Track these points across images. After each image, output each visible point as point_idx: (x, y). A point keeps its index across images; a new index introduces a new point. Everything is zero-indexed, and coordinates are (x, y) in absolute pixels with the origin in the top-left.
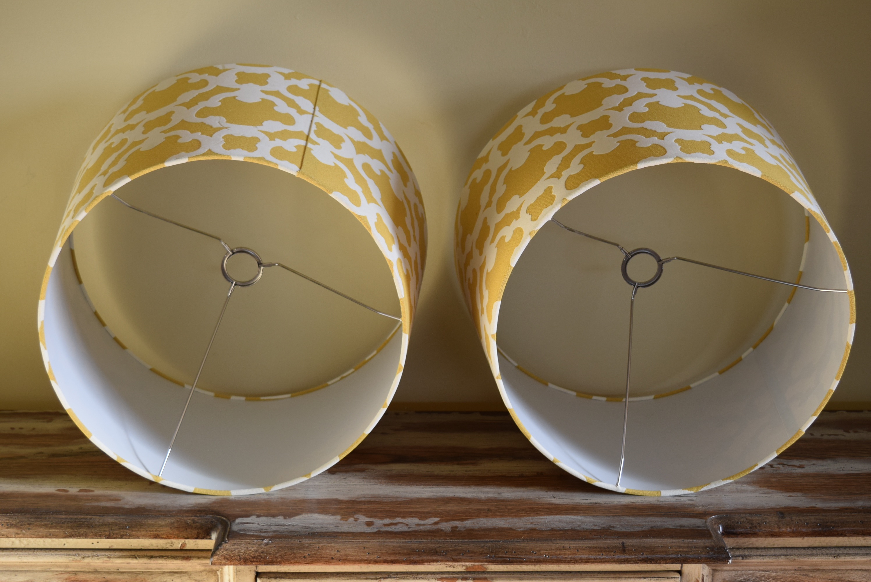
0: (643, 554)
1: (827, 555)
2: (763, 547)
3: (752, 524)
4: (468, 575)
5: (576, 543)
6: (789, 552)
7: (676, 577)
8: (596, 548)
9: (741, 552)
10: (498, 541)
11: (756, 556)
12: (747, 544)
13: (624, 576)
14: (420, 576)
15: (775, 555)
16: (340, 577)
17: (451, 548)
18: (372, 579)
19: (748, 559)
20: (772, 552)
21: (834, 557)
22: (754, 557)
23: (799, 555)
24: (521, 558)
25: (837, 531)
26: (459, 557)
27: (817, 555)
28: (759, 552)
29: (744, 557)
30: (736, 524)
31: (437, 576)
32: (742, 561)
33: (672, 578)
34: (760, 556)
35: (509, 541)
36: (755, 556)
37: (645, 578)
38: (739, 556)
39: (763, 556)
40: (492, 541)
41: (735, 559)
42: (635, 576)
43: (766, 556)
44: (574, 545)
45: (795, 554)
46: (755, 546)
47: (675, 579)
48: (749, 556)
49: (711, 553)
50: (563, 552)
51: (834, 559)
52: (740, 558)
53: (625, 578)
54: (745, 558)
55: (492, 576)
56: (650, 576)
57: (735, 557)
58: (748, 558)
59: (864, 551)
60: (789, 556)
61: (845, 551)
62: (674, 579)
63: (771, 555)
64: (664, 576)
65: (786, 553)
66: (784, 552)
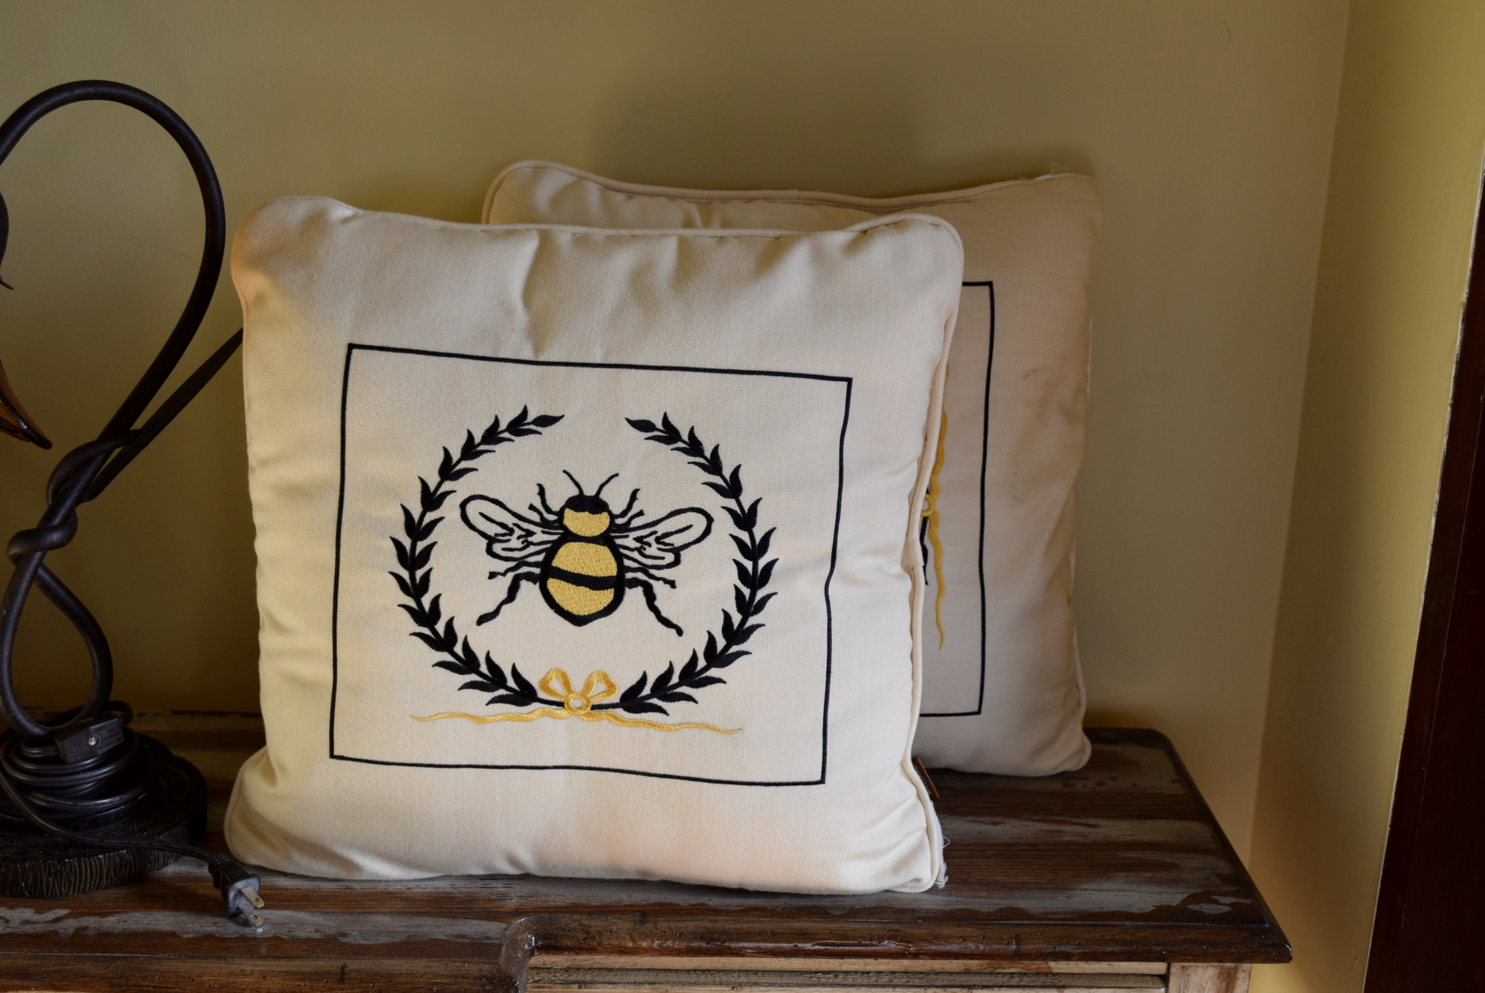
0: (373, 986)
1: (721, 984)
2: (617, 967)
3: (588, 933)
5: (265, 963)
6: (662, 977)
8: (296, 973)
9: (580, 977)
10: (137, 957)
11: (602, 983)
12: (590, 962)
15: (635, 983)
17: (54, 968)
19: (589, 988)
20: (632, 977)
21: (733, 988)
22: (599, 986)
23: (675, 983)
24: (169, 988)
25: (729, 948)
26: (64, 983)
27: (705, 985)
28: (609, 977)
29: (582, 984)
30: (561, 933)
34: (609, 983)
35: (156, 958)
36: (601, 983)
38: (574, 983)
39: (614, 983)
40: (126, 958)
41: (566, 988)
43: (619, 983)
44: (261, 968)
45: (667, 982)
46: (601, 967)
48: (590, 983)
50: (240, 980)
51: (733, 991)
52: (576, 986)
54: (583, 986)
57: (568, 984)
58: (590, 986)
59: (785, 979)
60: (657, 985)
61: (754, 979)
63: (628, 983)
65: (653, 980)
66: (651, 977)
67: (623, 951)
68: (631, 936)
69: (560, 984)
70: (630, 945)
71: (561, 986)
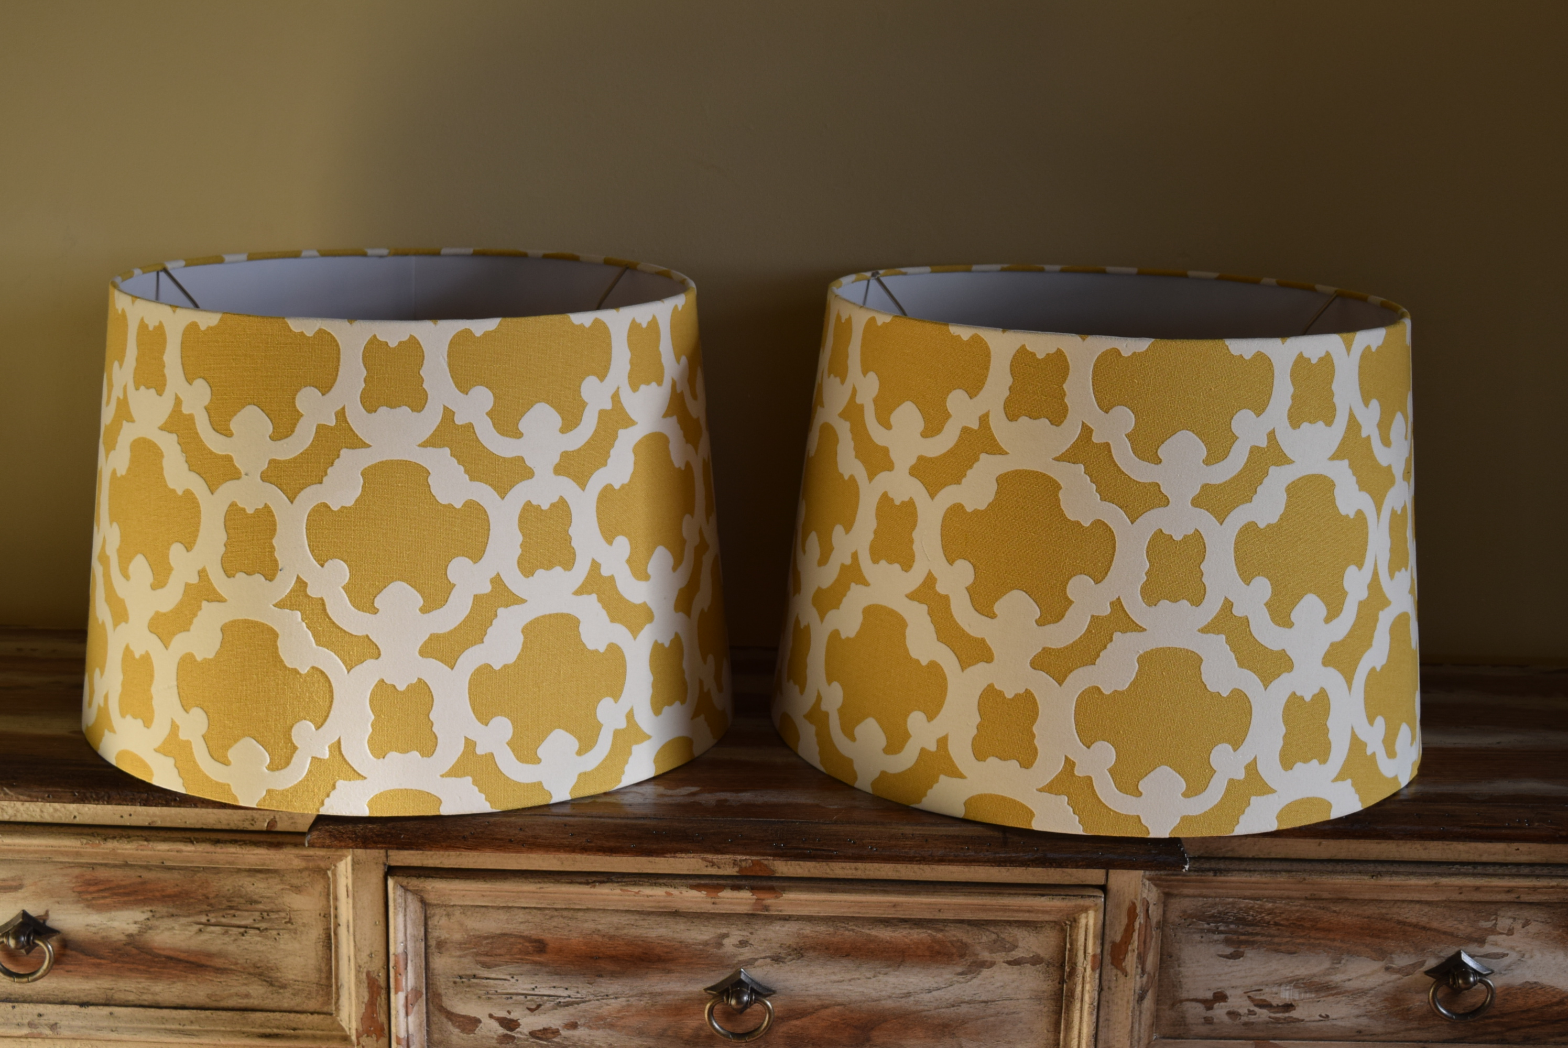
0: (1038, 850)
1: (1360, 872)
2: (1250, 856)
4: (743, 882)
5: (924, 828)
6: (1296, 866)
7: (1094, 896)
8: (957, 837)
9: (1213, 865)
10: (793, 822)
11: (1238, 871)
12: (1223, 850)
13: (1008, 892)
14: (661, 881)
15: (1271, 871)
16: (526, 878)
17: (712, 831)
18: (580, 883)
19: (1224, 876)
20: (1267, 866)
21: (1373, 876)
22: (1235, 873)
23: (1312, 871)
24: (830, 851)
26: (724, 845)
27: (1343, 873)
28: (1244, 866)
29: (1217, 872)
31: (691, 882)
32: (1214, 878)
33: (1090, 896)
34: (1245, 870)
35: (812, 823)
36: (1236, 870)
37: (1043, 895)
38: (1209, 870)
39: (1250, 871)
40: (782, 822)
41: (1201, 876)
42: (1025, 892)
43: (1255, 871)
44: (921, 832)
45: (1305, 870)
46: (1236, 855)
47: (1095, 899)
48: (1225, 870)
49: (1153, 852)
50: (902, 843)
51: (1372, 880)
52: (1211, 874)
53: (1010, 894)
54: (1218, 874)
55: (784, 884)
56: (1048, 892)
58: (1225, 874)
59: (1423, 869)
60: (1294, 873)
61: (1392, 869)
62: (1092, 899)
63: (1264, 871)
64: (1076, 894)
65: (1289, 868)
66: (1286, 866)
69: (1195, 871)
71: (1196, 874)
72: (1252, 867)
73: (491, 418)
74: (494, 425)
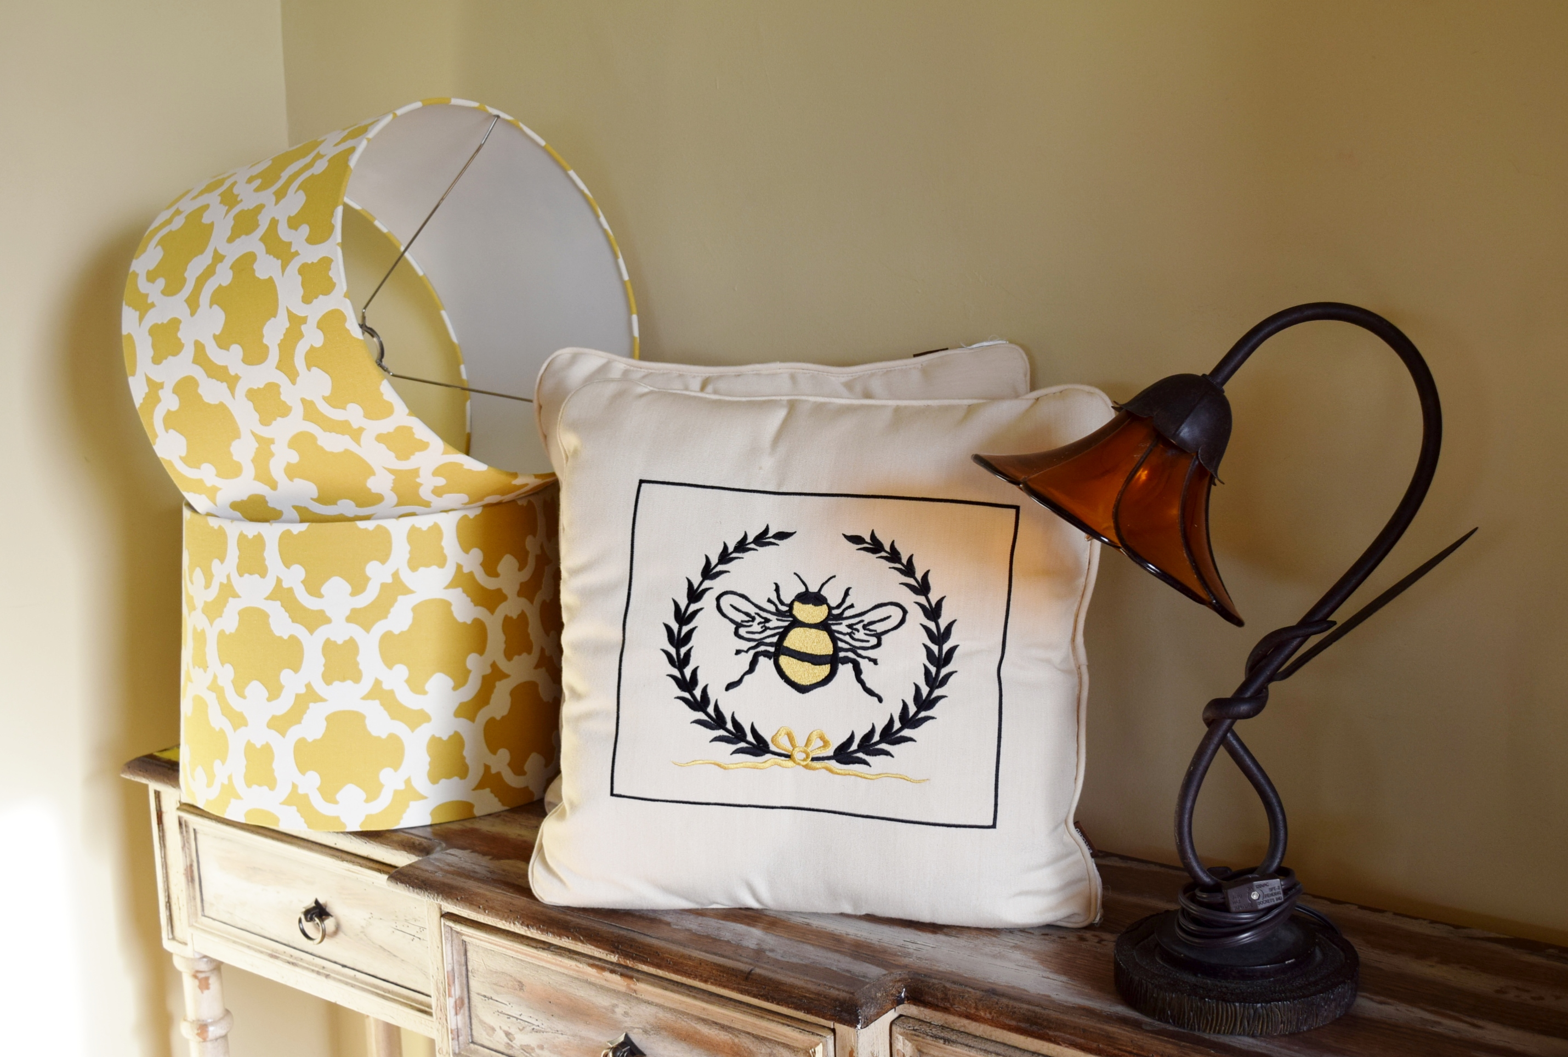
3: (946, 995)
4: (617, 969)
7: (821, 1035)
11: (961, 1044)
13: (768, 1017)
14: (575, 956)
22: (958, 1045)
29: (946, 1041)
30: (927, 989)
31: (591, 961)
32: (944, 1046)
33: (818, 1035)
34: (967, 1045)
37: (788, 1026)
38: (941, 1038)
39: (970, 1046)
42: (780, 1020)
43: (973, 1047)
46: (967, 1031)
47: (820, 1038)
53: (769, 1019)
54: (947, 1043)
55: (641, 977)
56: (794, 1025)
57: (936, 1038)
58: (951, 1043)
62: (819, 1037)
64: (810, 1030)
67: (968, 1016)
68: (976, 1005)
69: (931, 1036)
70: (973, 1011)
71: (932, 1039)
72: (971, 1043)
73: (304, 585)
74: (306, 590)
